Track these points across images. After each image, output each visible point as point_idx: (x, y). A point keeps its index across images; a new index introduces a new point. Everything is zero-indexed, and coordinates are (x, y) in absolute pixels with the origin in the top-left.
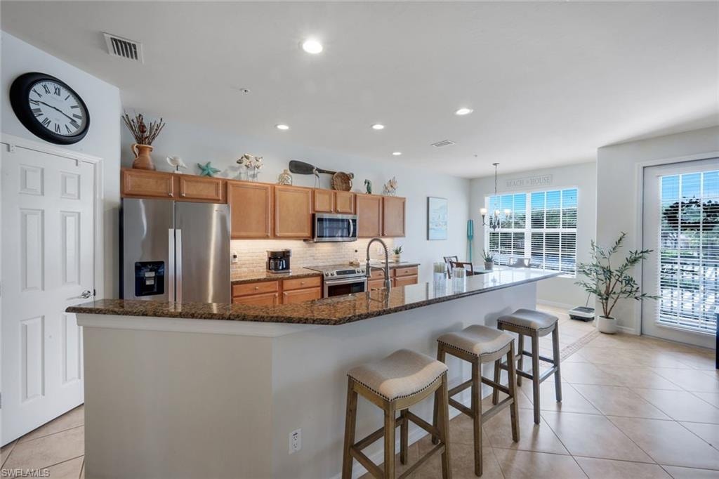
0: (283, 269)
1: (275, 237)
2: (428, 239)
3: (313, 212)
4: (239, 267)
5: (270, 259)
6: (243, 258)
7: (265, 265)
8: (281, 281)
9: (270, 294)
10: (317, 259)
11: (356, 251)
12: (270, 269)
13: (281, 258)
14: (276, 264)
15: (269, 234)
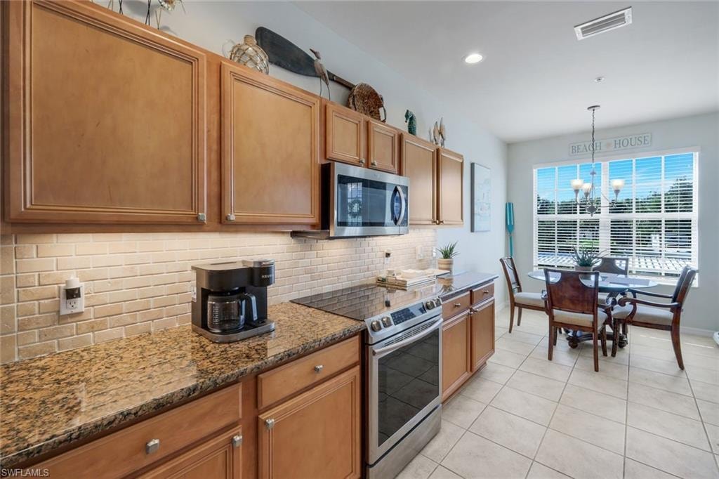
0: (249, 324)
1: (223, 223)
2: (472, 230)
3: (324, 162)
4: (92, 329)
5: (204, 294)
6: (107, 297)
7: (188, 307)
8: (254, 382)
9: (212, 443)
10: (320, 277)
11: (388, 255)
12: (204, 326)
13: (242, 290)
14: (225, 310)
15: (204, 215)
